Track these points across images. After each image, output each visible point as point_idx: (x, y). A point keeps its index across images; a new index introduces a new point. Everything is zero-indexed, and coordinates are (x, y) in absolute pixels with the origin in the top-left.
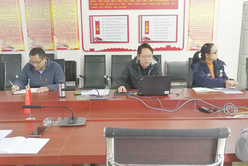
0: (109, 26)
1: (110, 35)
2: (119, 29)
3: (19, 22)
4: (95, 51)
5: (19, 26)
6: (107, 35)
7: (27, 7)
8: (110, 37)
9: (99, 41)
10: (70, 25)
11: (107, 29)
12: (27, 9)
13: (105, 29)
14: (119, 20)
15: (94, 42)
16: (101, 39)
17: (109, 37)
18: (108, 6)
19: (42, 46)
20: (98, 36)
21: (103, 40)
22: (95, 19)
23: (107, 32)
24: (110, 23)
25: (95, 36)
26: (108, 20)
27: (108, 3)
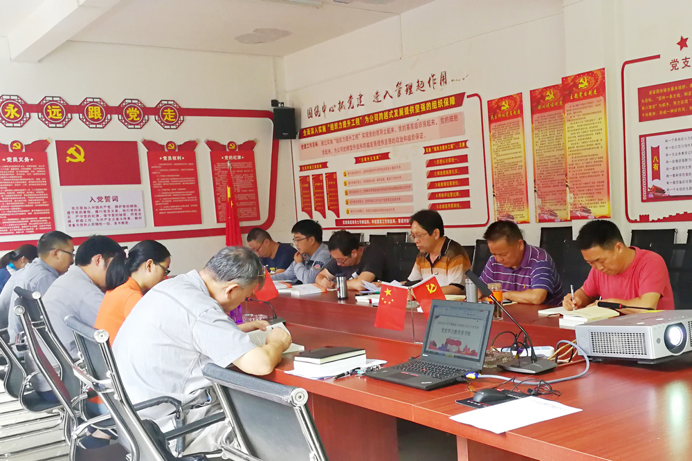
0: (678, 158)
1: (681, 178)
3: (523, 164)
4: (650, 220)
5: (523, 171)
6: (676, 179)
7: (536, 132)
8: (682, 186)
9: (658, 195)
10: (593, 163)
11: (676, 165)
12: (535, 136)
13: (671, 165)
15: (649, 200)
16: (663, 191)
17: (679, 186)
18: (677, 107)
19: (556, 212)
20: (657, 183)
21: (667, 194)
22: (651, 142)
23: (676, 172)
24: (681, 150)
25: (651, 183)
26: (678, 143)
27: (677, 99)
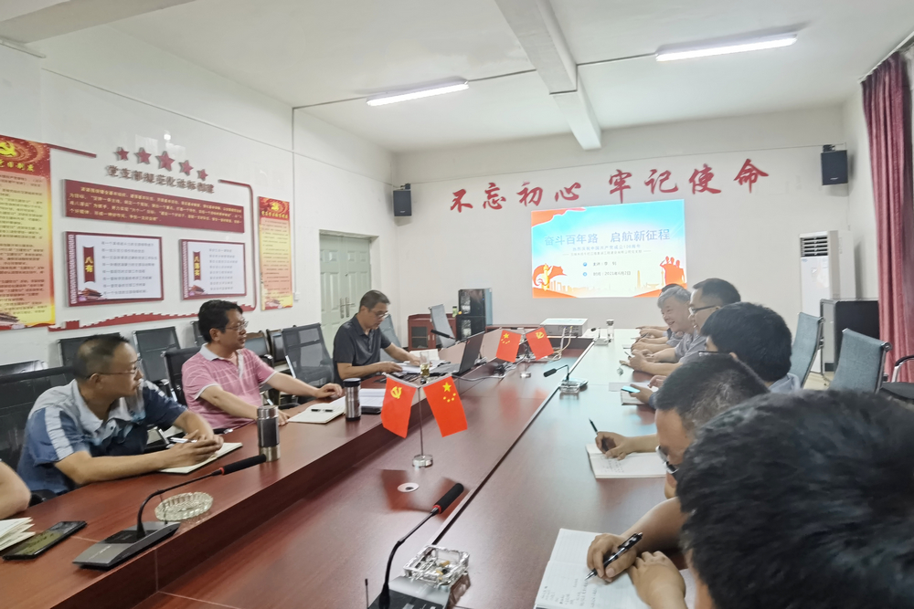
0: (117, 261)
1: (121, 282)
2: (141, 268)
4: (81, 325)
8: (122, 289)
9: (92, 299)
10: (23, 256)
11: (114, 268)
13: (108, 268)
14: (141, 248)
15: (79, 304)
16: (98, 295)
17: (118, 289)
18: (115, 211)
20: (90, 286)
21: (103, 297)
22: (83, 242)
23: (114, 275)
24: (120, 254)
25: (83, 286)
26: (117, 247)
27: (116, 204)
